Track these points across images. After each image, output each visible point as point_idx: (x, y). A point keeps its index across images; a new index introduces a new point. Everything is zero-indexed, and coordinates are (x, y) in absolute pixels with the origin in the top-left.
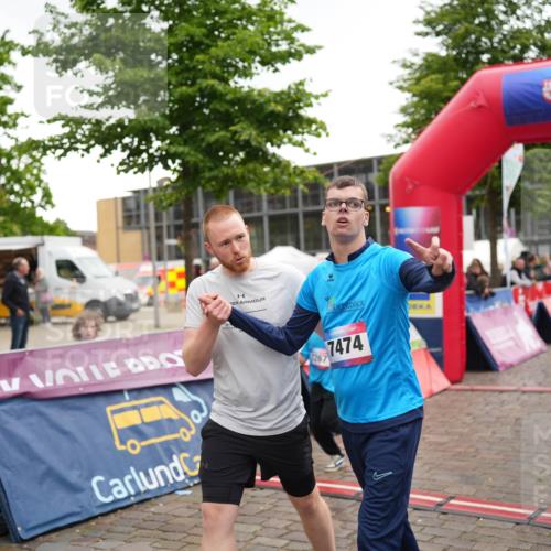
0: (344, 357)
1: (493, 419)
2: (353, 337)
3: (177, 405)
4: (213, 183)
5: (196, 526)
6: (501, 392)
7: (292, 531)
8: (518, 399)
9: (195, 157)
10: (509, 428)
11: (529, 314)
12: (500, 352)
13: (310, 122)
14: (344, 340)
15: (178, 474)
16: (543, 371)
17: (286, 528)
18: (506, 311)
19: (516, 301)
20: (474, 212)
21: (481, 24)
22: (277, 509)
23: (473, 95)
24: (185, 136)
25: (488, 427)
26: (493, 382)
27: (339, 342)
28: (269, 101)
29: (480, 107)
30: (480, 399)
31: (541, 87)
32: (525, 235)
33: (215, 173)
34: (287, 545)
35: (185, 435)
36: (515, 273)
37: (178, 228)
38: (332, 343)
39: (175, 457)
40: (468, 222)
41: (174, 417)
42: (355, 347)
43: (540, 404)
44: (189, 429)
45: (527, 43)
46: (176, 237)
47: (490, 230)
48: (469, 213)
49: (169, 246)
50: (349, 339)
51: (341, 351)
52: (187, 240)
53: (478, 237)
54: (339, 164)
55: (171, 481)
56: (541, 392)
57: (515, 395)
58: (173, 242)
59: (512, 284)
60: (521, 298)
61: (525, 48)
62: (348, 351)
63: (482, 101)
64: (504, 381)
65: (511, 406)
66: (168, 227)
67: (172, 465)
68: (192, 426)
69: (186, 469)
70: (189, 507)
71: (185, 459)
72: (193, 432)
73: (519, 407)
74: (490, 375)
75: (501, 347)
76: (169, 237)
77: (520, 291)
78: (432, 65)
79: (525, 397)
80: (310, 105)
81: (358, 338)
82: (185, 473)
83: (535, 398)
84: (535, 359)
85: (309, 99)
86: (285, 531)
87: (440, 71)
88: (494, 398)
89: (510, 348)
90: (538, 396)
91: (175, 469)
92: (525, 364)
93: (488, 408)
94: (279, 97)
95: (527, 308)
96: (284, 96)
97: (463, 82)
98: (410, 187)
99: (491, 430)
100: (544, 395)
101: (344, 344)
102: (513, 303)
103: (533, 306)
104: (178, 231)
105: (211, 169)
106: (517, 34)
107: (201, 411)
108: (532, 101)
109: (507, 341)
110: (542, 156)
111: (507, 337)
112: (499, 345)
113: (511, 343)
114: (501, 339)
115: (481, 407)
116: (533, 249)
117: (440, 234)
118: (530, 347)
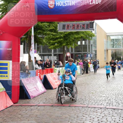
6: (31, 106)
19: (37, 75)
20: (23, 43)
26: (28, 102)
30: (24, 109)
31: (48, 2)
32: (40, 53)
40: (22, 47)
53: (24, 53)
57: (36, 107)
64: (32, 102)
65: (34, 111)
73: (37, 111)
74: (27, 100)
75: (31, 91)
77: (38, 72)
79: (39, 108)
83: (42, 108)
84: (42, 95)
88: (29, 108)
89: (34, 91)
92: (40, 96)
93: (27, 112)
95: (40, 77)
100: (45, 107)
103: (42, 77)
108: (45, 7)
109: (34, 88)
110: (46, 26)
111: (34, 87)
112: (30, 89)
113: (35, 89)
114: (32, 88)
115: (24, 111)
116: (43, 57)
117: (11, 50)
118: (41, 90)
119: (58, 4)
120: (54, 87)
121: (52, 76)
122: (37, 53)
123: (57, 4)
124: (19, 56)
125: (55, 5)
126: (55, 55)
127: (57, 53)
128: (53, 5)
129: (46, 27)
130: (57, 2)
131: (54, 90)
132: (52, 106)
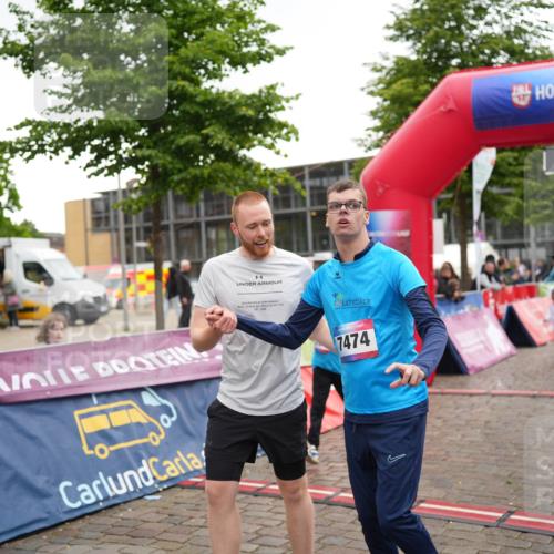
0: (352, 351)
1: (463, 423)
2: (360, 334)
3: (146, 409)
4: (183, 186)
5: (165, 531)
6: (471, 395)
7: (261, 536)
8: (488, 402)
9: (163, 159)
10: (478, 431)
11: (499, 318)
12: (469, 355)
13: (282, 125)
14: (352, 336)
15: (147, 479)
16: (513, 375)
17: (256, 532)
18: (476, 315)
19: (487, 305)
20: (445, 215)
21: (450, 28)
22: (248, 514)
23: (443, 100)
24: (154, 138)
25: (458, 430)
26: (463, 385)
27: (347, 337)
28: (239, 105)
29: (450, 111)
30: (450, 403)
31: (510, 91)
32: (496, 239)
33: (183, 175)
34: (257, 549)
35: (154, 439)
36: (485, 277)
37: (147, 230)
38: (340, 339)
39: (144, 462)
40: (438, 226)
41: (144, 421)
42: (362, 342)
43: (509, 407)
44: (159, 433)
45: (497, 48)
46: (145, 240)
47: (460, 233)
48: (440, 217)
49: (139, 249)
50: (356, 335)
51: (348, 346)
52: (156, 242)
53: (448, 240)
54: (310, 166)
55: (140, 486)
56: (510, 395)
57: (485, 399)
58: (143, 244)
59: (483, 287)
60: (491, 302)
61: (495, 53)
62: (355, 346)
63: (451, 105)
64: (473, 384)
65: (479, 410)
66: (138, 229)
67: (141, 470)
68: (162, 430)
69: (155, 474)
70: (158, 513)
71: (154, 463)
72: (162, 436)
73: (488, 411)
74: (461, 379)
75: (471, 351)
76: (138, 239)
77: (490, 294)
78: (403, 69)
79: (494, 400)
80: (282, 108)
81: (365, 334)
82: (154, 478)
83: (504, 402)
84: (504, 363)
85: (280, 103)
86: (254, 536)
87: (410, 75)
88: (465, 401)
89: (480, 351)
90: (508, 399)
91: (144, 473)
92: (496, 367)
93: (458, 411)
94: (250, 101)
95: (496, 311)
96: (255, 100)
97: (434, 86)
98: (381, 190)
99: (461, 432)
100: (513, 398)
101: (352, 340)
102: (482, 306)
103: (503, 310)
104: (147, 233)
105: (180, 171)
106: (486, 40)
107: (171, 415)
108: (501, 106)
109: (477, 344)
110: (511, 160)
111: (477, 340)
112: (468, 347)
113: (481, 346)
114: (471, 343)
115: (451, 410)
116: (503, 252)
117: (410, 237)
118: (500, 350)
119: (542, 92)
120: (537, 339)
121: (531, 307)
122: (487, 240)
123: (538, 94)
124: (430, 251)
125: (533, 97)
126: (539, 245)
127: (548, 239)
128: (527, 99)
129: (510, 164)
130: (537, 89)
131: (539, 349)
132: (534, 396)
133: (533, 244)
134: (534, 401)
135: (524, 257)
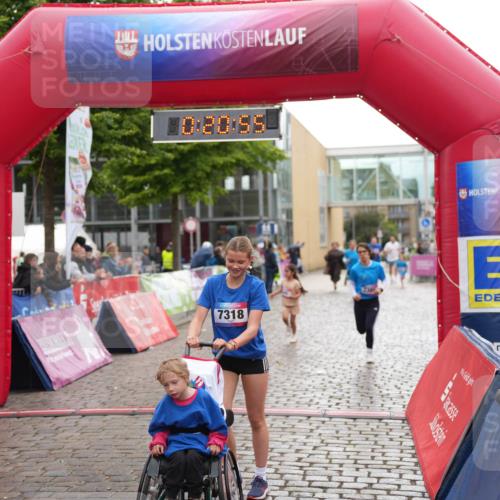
6: (56, 416)
8: (77, 424)
10: (64, 461)
12: (54, 365)
16: (108, 388)
18: (64, 315)
19: (78, 302)
20: (24, 188)
26: (44, 404)
30: (28, 428)
40: (18, 199)
47: (45, 210)
48: (19, 189)
53: (29, 220)
56: (105, 414)
57: (73, 419)
60: (83, 297)
64: (59, 400)
73: (77, 435)
74: (42, 395)
75: (56, 359)
77: (82, 288)
79: (85, 421)
83: (97, 422)
84: (97, 373)
88: (46, 425)
89: (67, 360)
92: (87, 379)
93: (38, 438)
95: (89, 310)
99: (42, 465)
100: (108, 417)
103: (97, 307)
109: (64, 351)
110: (111, 122)
112: (52, 355)
113: (69, 354)
114: (54, 350)
115: (29, 437)
116: (98, 236)
118: (92, 357)
119: (151, 43)
120: (138, 345)
123: (146, 43)
124: (8, 232)
125: (140, 47)
126: (142, 228)
127: (152, 220)
129: (110, 127)
130: (146, 37)
131: (140, 355)
132: (133, 414)
133: (134, 227)
134: (133, 419)
135: (123, 242)
